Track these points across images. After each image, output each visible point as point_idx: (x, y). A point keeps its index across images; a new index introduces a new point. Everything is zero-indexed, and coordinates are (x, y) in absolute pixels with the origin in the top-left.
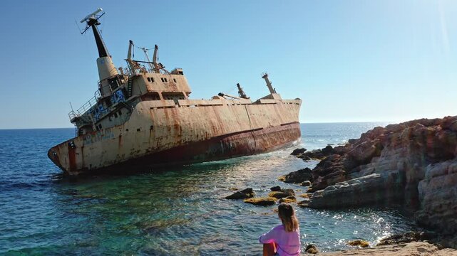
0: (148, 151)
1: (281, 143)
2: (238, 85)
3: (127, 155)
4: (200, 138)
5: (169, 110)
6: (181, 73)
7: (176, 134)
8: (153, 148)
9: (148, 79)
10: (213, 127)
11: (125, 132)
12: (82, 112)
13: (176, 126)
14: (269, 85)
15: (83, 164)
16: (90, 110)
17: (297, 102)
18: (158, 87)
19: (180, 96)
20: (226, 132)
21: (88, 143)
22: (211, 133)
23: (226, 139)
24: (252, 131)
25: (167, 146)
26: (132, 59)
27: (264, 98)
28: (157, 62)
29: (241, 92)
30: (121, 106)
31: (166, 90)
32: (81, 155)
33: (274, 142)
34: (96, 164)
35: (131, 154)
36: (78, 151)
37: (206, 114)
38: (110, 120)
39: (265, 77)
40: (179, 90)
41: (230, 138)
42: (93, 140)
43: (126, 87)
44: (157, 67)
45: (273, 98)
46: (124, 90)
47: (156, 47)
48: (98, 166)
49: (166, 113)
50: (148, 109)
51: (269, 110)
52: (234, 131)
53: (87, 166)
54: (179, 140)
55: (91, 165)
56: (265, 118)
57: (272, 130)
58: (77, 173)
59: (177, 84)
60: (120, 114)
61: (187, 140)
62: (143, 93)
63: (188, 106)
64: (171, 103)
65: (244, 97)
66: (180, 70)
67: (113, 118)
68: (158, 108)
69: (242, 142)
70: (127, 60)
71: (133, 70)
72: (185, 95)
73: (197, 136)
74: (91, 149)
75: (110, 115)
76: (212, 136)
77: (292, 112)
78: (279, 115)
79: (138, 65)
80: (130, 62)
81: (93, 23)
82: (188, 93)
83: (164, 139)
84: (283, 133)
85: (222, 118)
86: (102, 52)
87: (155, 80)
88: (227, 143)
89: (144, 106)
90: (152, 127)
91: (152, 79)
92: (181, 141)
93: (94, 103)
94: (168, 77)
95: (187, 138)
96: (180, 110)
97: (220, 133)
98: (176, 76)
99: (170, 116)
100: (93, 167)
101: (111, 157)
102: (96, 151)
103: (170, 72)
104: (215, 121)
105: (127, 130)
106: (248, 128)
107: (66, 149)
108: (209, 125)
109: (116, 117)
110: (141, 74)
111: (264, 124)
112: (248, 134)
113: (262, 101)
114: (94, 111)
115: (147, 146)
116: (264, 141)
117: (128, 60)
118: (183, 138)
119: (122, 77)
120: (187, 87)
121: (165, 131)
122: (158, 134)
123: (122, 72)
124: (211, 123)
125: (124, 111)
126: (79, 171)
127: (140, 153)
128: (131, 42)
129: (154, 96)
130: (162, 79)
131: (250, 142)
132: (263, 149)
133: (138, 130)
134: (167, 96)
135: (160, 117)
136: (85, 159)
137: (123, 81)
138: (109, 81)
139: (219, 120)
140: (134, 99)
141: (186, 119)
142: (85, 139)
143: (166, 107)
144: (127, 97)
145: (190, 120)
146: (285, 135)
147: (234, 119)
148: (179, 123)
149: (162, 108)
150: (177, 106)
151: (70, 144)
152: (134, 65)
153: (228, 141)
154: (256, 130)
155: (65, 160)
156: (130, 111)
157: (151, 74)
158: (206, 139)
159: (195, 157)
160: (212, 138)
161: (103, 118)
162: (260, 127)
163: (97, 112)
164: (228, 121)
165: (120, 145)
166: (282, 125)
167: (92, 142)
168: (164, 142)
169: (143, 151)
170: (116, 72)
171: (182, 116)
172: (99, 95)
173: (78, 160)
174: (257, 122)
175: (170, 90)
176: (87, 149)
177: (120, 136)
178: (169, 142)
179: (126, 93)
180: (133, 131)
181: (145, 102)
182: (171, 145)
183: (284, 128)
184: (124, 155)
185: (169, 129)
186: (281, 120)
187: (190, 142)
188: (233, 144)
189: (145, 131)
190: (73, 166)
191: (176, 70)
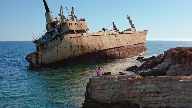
0: (69, 56)
1: (133, 54)
2: (113, 23)
3: (60, 58)
4: (92, 51)
5: (79, 38)
6: (84, 20)
7: (81, 49)
8: (71, 55)
9: (70, 24)
10: (99, 46)
11: (60, 48)
12: (38, 38)
13: (82, 46)
14: (130, 22)
16: (42, 37)
17: (145, 32)
18: (73, 28)
19: (84, 31)
20: (105, 48)
21: (44, 53)
22: (97, 48)
23: (105, 52)
24: (118, 47)
25: (77, 54)
26: (62, 14)
27: (126, 31)
28: (73, 15)
29: (114, 26)
30: (57, 36)
31: (77, 29)
32: (41, 58)
33: (130, 53)
35: (62, 58)
36: (40, 56)
37: (96, 39)
38: (52, 42)
39: (129, 18)
40: (83, 29)
41: (107, 51)
42: (46, 51)
43: (60, 27)
44: (73, 18)
45: (131, 31)
46: (58, 29)
47: (73, 8)
48: (48, 63)
49: (77, 40)
50: (69, 38)
51: (128, 37)
52: (109, 48)
53: (43, 62)
54: (83, 52)
55: (45, 62)
56: (125, 41)
57: (129, 47)
59: (82, 26)
60: (57, 40)
61: (87, 52)
62: (67, 30)
63: (87, 36)
64: (80, 35)
65: (116, 29)
66: (84, 19)
67: (53, 41)
68: (74, 37)
69: (112, 53)
71: (62, 19)
72: (86, 31)
73: (91, 50)
74: (45, 55)
75: (52, 40)
76: (98, 50)
77: (141, 38)
78: (133, 39)
79: (64, 17)
82: (87, 30)
83: (76, 51)
84: (135, 49)
85: (103, 41)
86: (47, 10)
87: (73, 24)
88: (105, 54)
89: (68, 37)
90: (71, 46)
91: (71, 24)
92: (84, 52)
93: (44, 34)
94: (78, 23)
96: (84, 38)
97: (102, 49)
98: (82, 22)
99: (79, 41)
100: (46, 63)
101: (54, 59)
102: (47, 56)
103: (79, 20)
104: (100, 43)
105: (61, 47)
106: (116, 46)
107: (34, 55)
109: (55, 41)
110: (66, 22)
111: (125, 44)
112: (116, 49)
113: (124, 32)
114: (44, 37)
115: (69, 55)
116: (124, 52)
117: (60, 15)
118: (85, 51)
119: (57, 22)
120: (87, 27)
121: (77, 48)
122: (74, 49)
123: (57, 20)
124: (98, 44)
125: (59, 38)
126: (40, 64)
127: (66, 57)
128: (61, 6)
129: (72, 32)
130: (76, 24)
131: (116, 53)
132: (123, 56)
133: (65, 47)
134: (78, 32)
135: (74, 42)
136: (42, 59)
137: (58, 24)
138: (51, 25)
139: (102, 42)
140: (63, 33)
141: (86, 42)
142: (43, 51)
143: (77, 37)
144: (60, 32)
145: (88, 43)
146: (136, 49)
147: (109, 42)
148: (83, 44)
149: (76, 37)
150: (82, 36)
151: (36, 53)
152: (62, 17)
153: (106, 52)
154: (120, 47)
155: (34, 61)
156: (62, 39)
157: (71, 22)
158: (95, 51)
160: (99, 51)
161: (49, 41)
162: (123, 46)
163: (46, 38)
164: (106, 43)
165: (57, 54)
166: (134, 45)
167: (46, 53)
168: (76, 53)
169: (67, 57)
170: (54, 20)
171: (85, 41)
172: (46, 31)
173: (40, 60)
174: (121, 43)
175: (79, 29)
176: (43, 56)
177: (58, 50)
178: (78, 52)
179: (60, 30)
180: (63, 48)
181: (68, 35)
182: (79, 54)
183: (135, 46)
184: (59, 58)
185: (79, 47)
186: (134, 42)
187: (88, 53)
188: (108, 54)
189: (68, 48)
190: (37, 63)
191: (82, 19)
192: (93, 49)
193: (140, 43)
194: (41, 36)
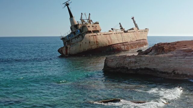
0: (88, 49)
1: (135, 48)
2: (120, 23)
3: (82, 51)
4: (104, 45)
5: (95, 36)
6: (98, 23)
7: (96, 44)
8: (90, 48)
10: (109, 42)
11: (82, 43)
12: (65, 36)
14: (134, 22)
17: (146, 30)
18: (91, 29)
19: (98, 31)
20: (113, 44)
22: (108, 44)
23: (113, 46)
24: (123, 43)
26: (82, 19)
27: (130, 30)
28: (90, 19)
29: (121, 26)
30: (80, 35)
33: (132, 47)
34: (73, 53)
36: (68, 49)
37: (106, 37)
39: (133, 18)
40: (98, 29)
41: (114, 45)
42: (73, 46)
43: (81, 29)
44: (90, 21)
45: (134, 30)
46: (80, 30)
47: (90, 14)
49: (94, 37)
50: (88, 37)
51: (131, 35)
52: (116, 43)
53: (71, 53)
56: (129, 38)
57: (132, 43)
59: (97, 27)
60: (79, 37)
62: (87, 31)
63: (100, 35)
64: (95, 34)
65: (122, 29)
67: (76, 39)
68: (91, 36)
69: (119, 47)
70: (80, 19)
71: (82, 22)
74: (72, 48)
77: (142, 35)
80: (82, 20)
81: (67, 5)
82: (100, 30)
85: (112, 38)
86: (71, 16)
87: (90, 27)
89: (87, 35)
90: (89, 42)
92: (98, 46)
93: (69, 33)
94: (94, 25)
95: (100, 45)
96: (98, 36)
97: (111, 44)
98: (96, 25)
99: (95, 38)
101: (78, 51)
102: (73, 49)
103: (94, 23)
104: (109, 39)
106: (121, 42)
107: (65, 48)
108: (107, 41)
109: (77, 38)
110: (86, 25)
111: (128, 40)
112: (121, 44)
113: (128, 31)
114: (69, 36)
116: (128, 47)
119: (78, 25)
120: (100, 28)
121: (93, 43)
122: (91, 44)
123: (78, 23)
124: (108, 40)
125: (80, 37)
128: (82, 13)
129: (90, 32)
130: (92, 26)
131: (122, 47)
132: (127, 50)
133: (86, 43)
134: (94, 32)
135: (92, 39)
136: (70, 51)
138: (74, 27)
139: (111, 39)
140: (84, 33)
141: (100, 39)
142: (71, 46)
146: (137, 44)
147: (116, 39)
148: (97, 41)
152: (83, 21)
153: (114, 46)
154: (125, 43)
155: (64, 52)
156: (83, 37)
157: (89, 25)
160: (108, 46)
161: (73, 39)
162: (127, 41)
163: (70, 36)
164: (114, 39)
165: (80, 47)
168: (93, 47)
169: (87, 49)
170: (76, 23)
172: (71, 31)
173: (68, 51)
174: (125, 39)
175: (95, 30)
177: (80, 45)
179: (81, 31)
180: (84, 43)
181: (87, 34)
182: (95, 48)
183: (137, 42)
186: (136, 38)
187: (101, 47)
188: (115, 48)
190: (67, 53)
191: (96, 22)
192: (105, 45)
193: (141, 39)
194: (67, 35)
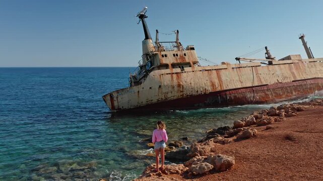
0: (158, 100)
1: (288, 96)
2: (266, 48)
3: (145, 103)
4: (199, 92)
5: (175, 75)
6: (193, 49)
7: (179, 90)
8: (162, 99)
9: (163, 55)
10: (213, 85)
11: (142, 89)
13: (179, 85)
15: (119, 106)
18: (169, 60)
19: (188, 64)
20: (225, 89)
21: (120, 95)
22: (210, 89)
23: (224, 93)
24: (254, 87)
25: (172, 98)
29: (267, 53)
31: (175, 62)
32: (116, 101)
33: (278, 96)
34: (126, 107)
35: (147, 102)
36: (115, 99)
39: (302, 38)
40: (187, 61)
41: (228, 93)
44: (178, 45)
47: (178, 31)
48: (127, 108)
49: (172, 77)
50: (158, 75)
51: (281, 69)
52: (234, 87)
53: (121, 107)
54: (182, 94)
56: (273, 76)
57: (280, 85)
58: (115, 111)
59: (186, 57)
61: (188, 94)
62: (159, 64)
63: (193, 71)
64: (178, 70)
66: (192, 47)
68: (167, 74)
69: (240, 96)
70: (156, 42)
73: (197, 91)
74: (122, 98)
76: (210, 91)
78: (293, 73)
80: (157, 44)
81: (142, 17)
82: (194, 63)
83: (170, 93)
84: (293, 88)
85: (224, 78)
87: (168, 56)
88: (224, 96)
89: (155, 73)
90: (160, 86)
91: (166, 55)
92: (183, 95)
94: (179, 53)
95: (188, 92)
97: (219, 89)
98: (186, 52)
99: (175, 79)
100: (124, 108)
101: (134, 103)
102: (124, 100)
104: (216, 81)
105: (143, 88)
107: (109, 97)
108: (209, 84)
111: (271, 81)
112: (248, 90)
115: (157, 98)
116: (266, 94)
118: (184, 93)
120: (195, 58)
121: (170, 89)
122: (164, 90)
124: (212, 82)
126: (116, 109)
127: (153, 101)
128: (157, 31)
129: (166, 66)
130: (174, 55)
131: (248, 96)
132: (263, 100)
133: (151, 88)
135: (166, 80)
136: (119, 103)
139: (220, 80)
141: (188, 81)
143: (173, 73)
145: (192, 81)
146: (295, 89)
147: (236, 78)
148: (181, 83)
149: (170, 74)
150: (183, 72)
151: (111, 95)
153: (226, 94)
158: (205, 93)
159: (196, 105)
160: (211, 93)
162: (265, 83)
164: (229, 80)
165: (138, 97)
166: (293, 81)
167: (122, 94)
168: (169, 95)
169: (155, 101)
171: (186, 79)
173: (116, 104)
174: (263, 80)
175: (179, 61)
176: (119, 98)
177: (139, 92)
178: (174, 95)
180: (147, 88)
182: (175, 97)
183: (295, 84)
184: (142, 102)
185: (173, 87)
186: (294, 77)
187: (191, 96)
188: (230, 97)
189: (155, 89)
190: (113, 107)
191: (188, 47)
192: (201, 91)
193: (309, 78)
